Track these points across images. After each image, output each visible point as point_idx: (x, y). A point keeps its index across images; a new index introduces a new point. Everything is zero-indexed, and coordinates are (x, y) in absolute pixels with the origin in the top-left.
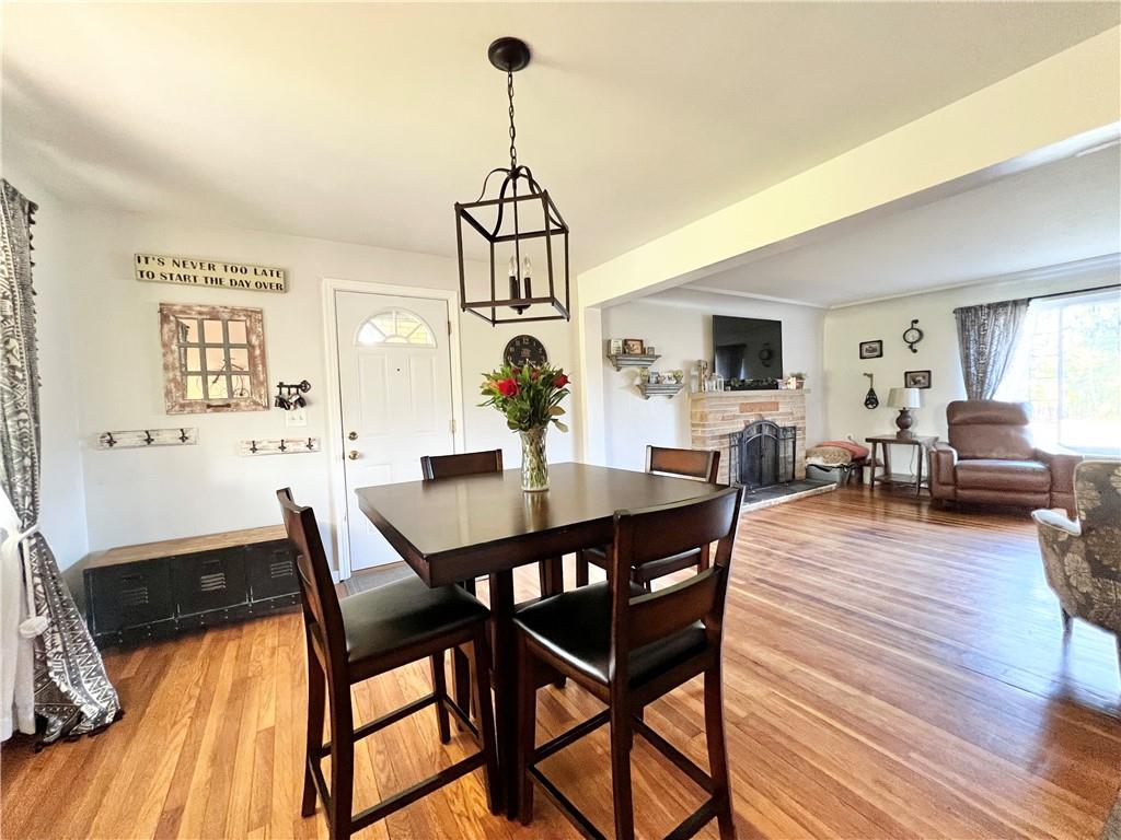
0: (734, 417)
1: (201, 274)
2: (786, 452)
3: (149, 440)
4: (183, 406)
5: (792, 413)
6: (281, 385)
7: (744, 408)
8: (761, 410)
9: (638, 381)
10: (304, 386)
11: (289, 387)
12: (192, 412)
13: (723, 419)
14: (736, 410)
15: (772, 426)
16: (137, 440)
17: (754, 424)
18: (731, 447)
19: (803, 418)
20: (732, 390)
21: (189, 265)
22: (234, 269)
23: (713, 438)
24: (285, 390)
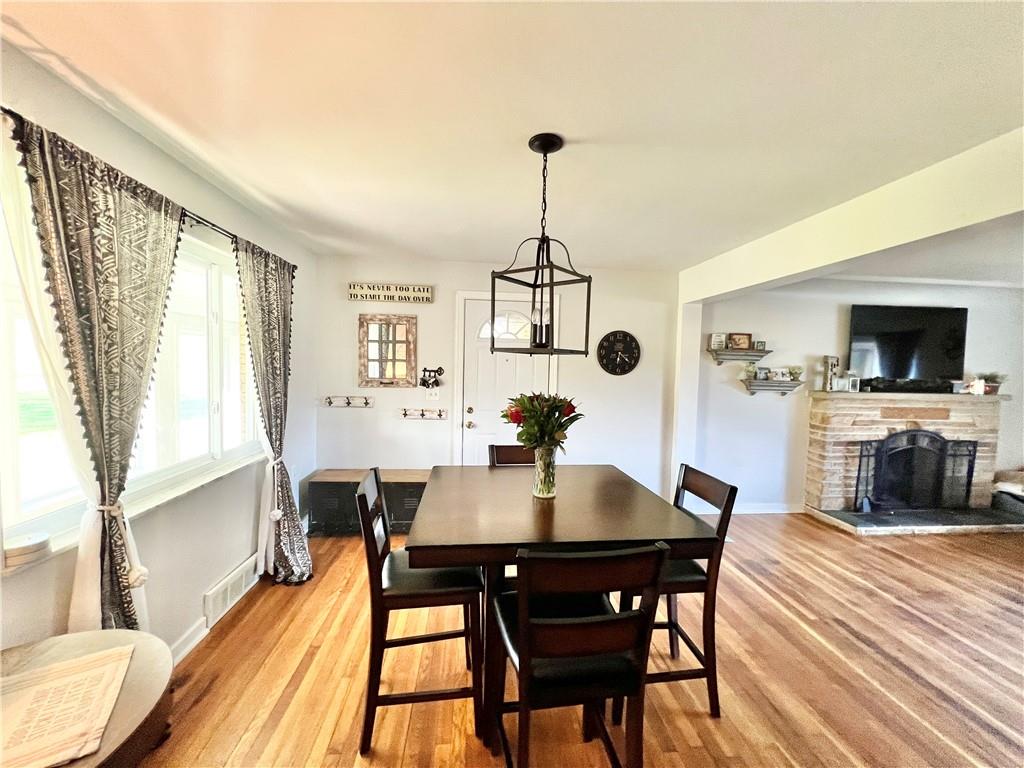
0: (873, 422)
1: (382, 293)
2: (956, 470)
3: (349, 403)
4: (367, 382)
5: (974, 425)
6: (425, 370)
7: (888, 413)
8: (916, 417)
9: (743, 376)
10: (440, 371)
11: (430, 371)
12: (372, 386)
13: (854, 423)
14: (876, 415)
15: (935, 438)
16: (343, 402)
17: (903, 433)
18: (861, 456)
19: (994, 431)
20: (872, 391)
21: (376, 288)
22: (401, 289)
23: (837, 444)
24: (427, 374)
